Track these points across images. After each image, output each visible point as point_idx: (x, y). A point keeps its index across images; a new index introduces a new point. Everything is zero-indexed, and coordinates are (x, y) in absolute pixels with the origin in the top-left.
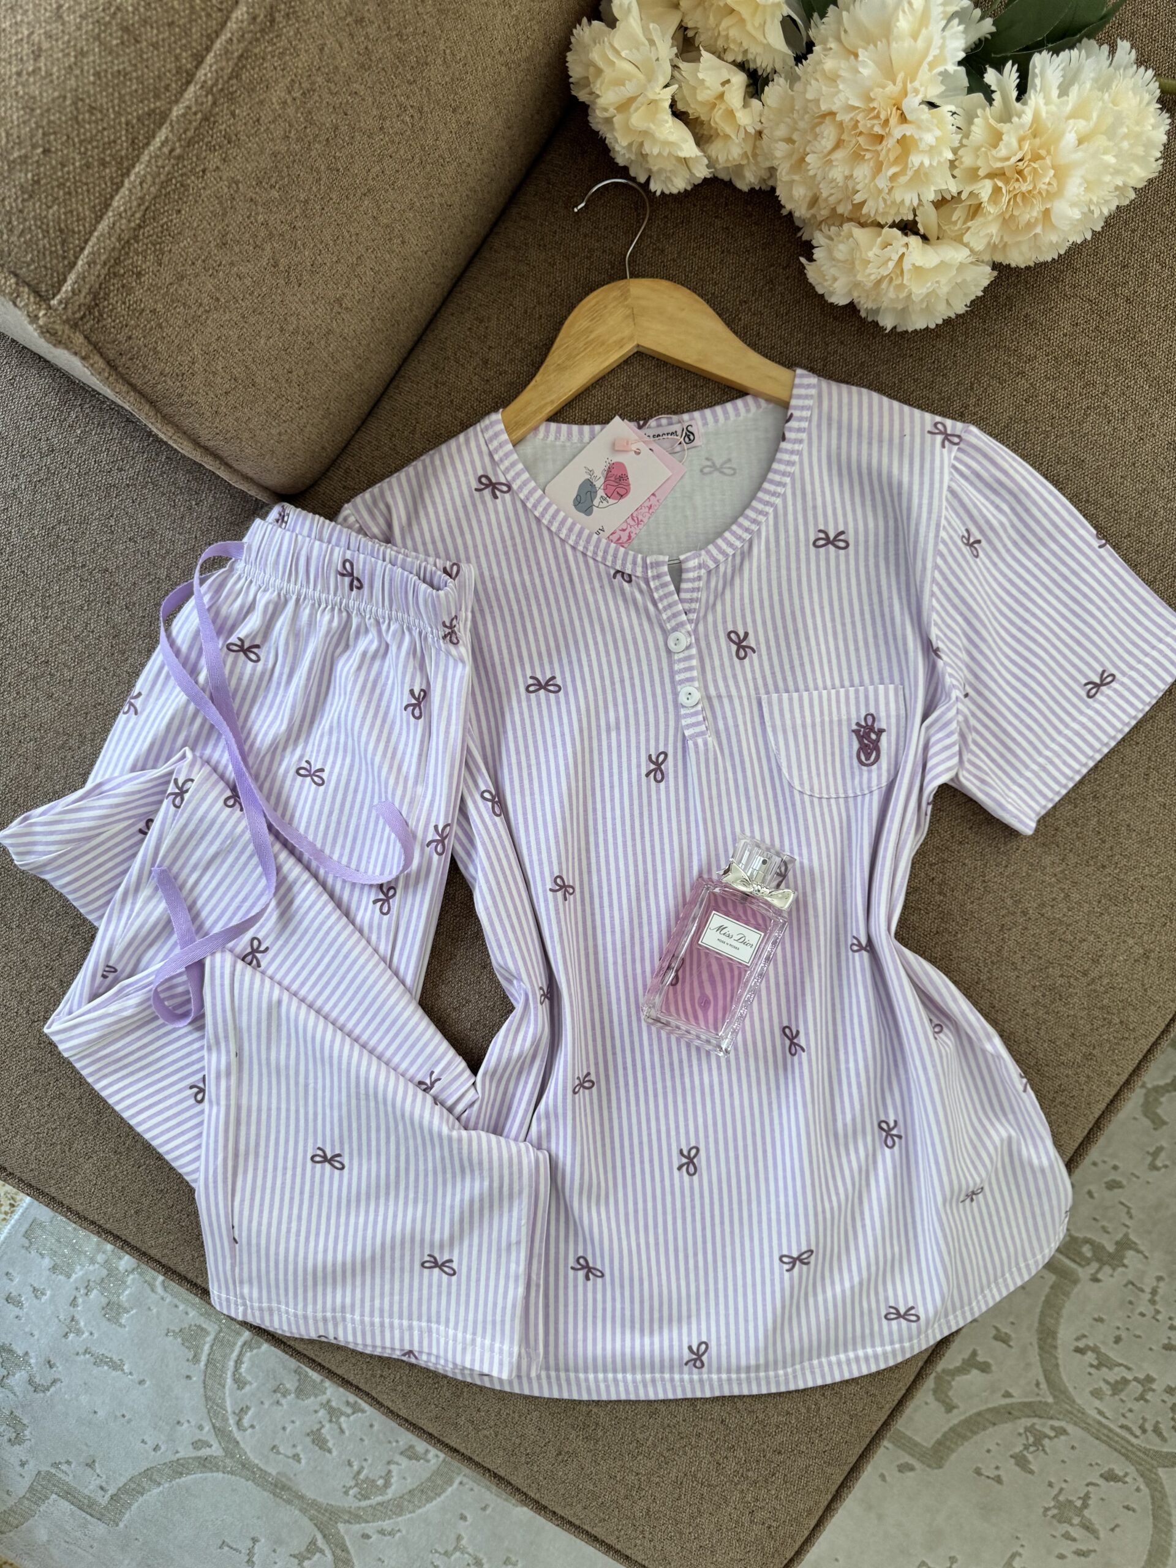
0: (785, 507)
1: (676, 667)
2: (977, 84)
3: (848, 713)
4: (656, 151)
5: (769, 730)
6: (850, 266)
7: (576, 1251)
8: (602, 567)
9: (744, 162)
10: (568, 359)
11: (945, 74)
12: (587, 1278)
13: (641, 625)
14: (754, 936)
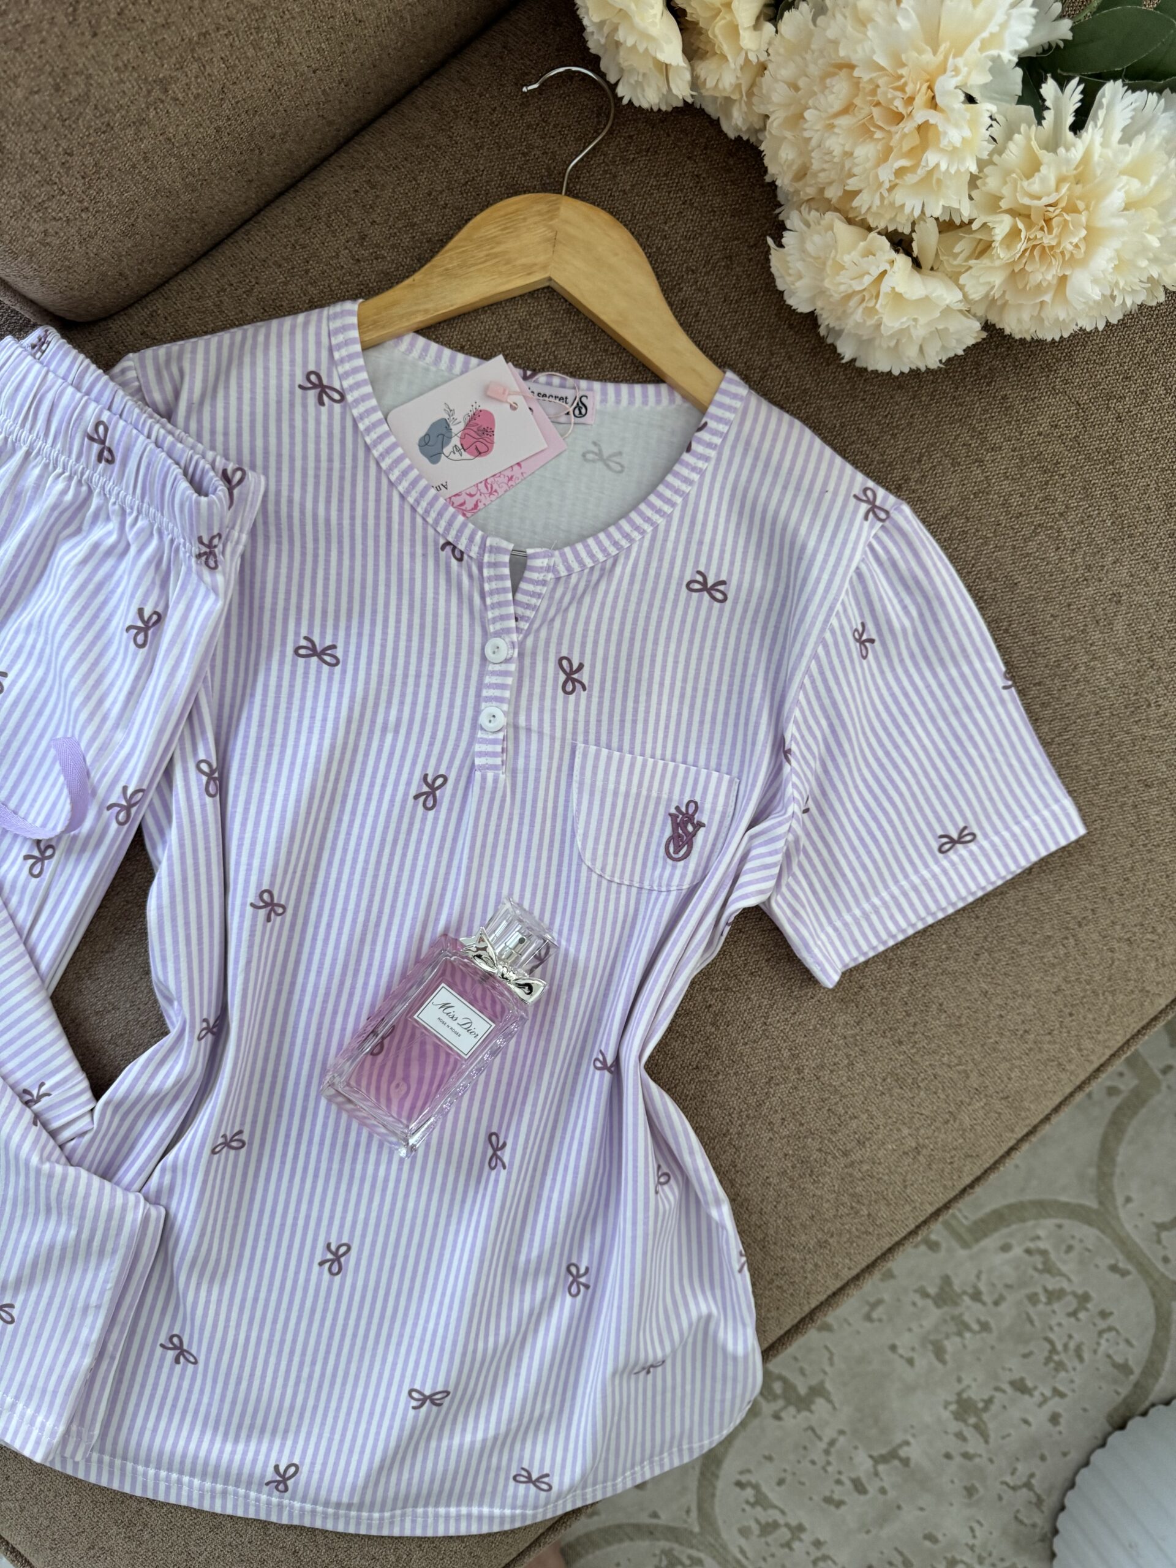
0: (667, 531)
1: (487, 680)
2: (1031, 96)
3: (671, 792)
4: (630, 42)
5: (575, 786)
6: (819, 266)
7: (171, 1327)
8: (431, 531)
9: (734, 97)
10: (460, 266)
11: (996, 60)
12: (177, 1361)
13: (460, 616)
14: (482, 1025)
